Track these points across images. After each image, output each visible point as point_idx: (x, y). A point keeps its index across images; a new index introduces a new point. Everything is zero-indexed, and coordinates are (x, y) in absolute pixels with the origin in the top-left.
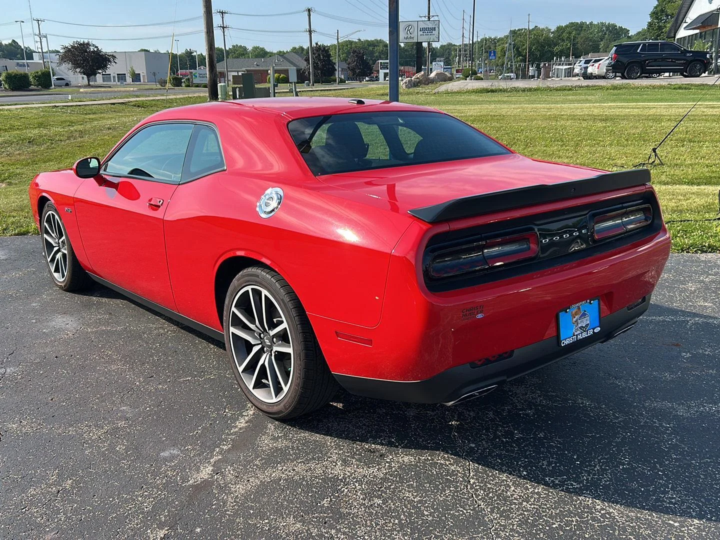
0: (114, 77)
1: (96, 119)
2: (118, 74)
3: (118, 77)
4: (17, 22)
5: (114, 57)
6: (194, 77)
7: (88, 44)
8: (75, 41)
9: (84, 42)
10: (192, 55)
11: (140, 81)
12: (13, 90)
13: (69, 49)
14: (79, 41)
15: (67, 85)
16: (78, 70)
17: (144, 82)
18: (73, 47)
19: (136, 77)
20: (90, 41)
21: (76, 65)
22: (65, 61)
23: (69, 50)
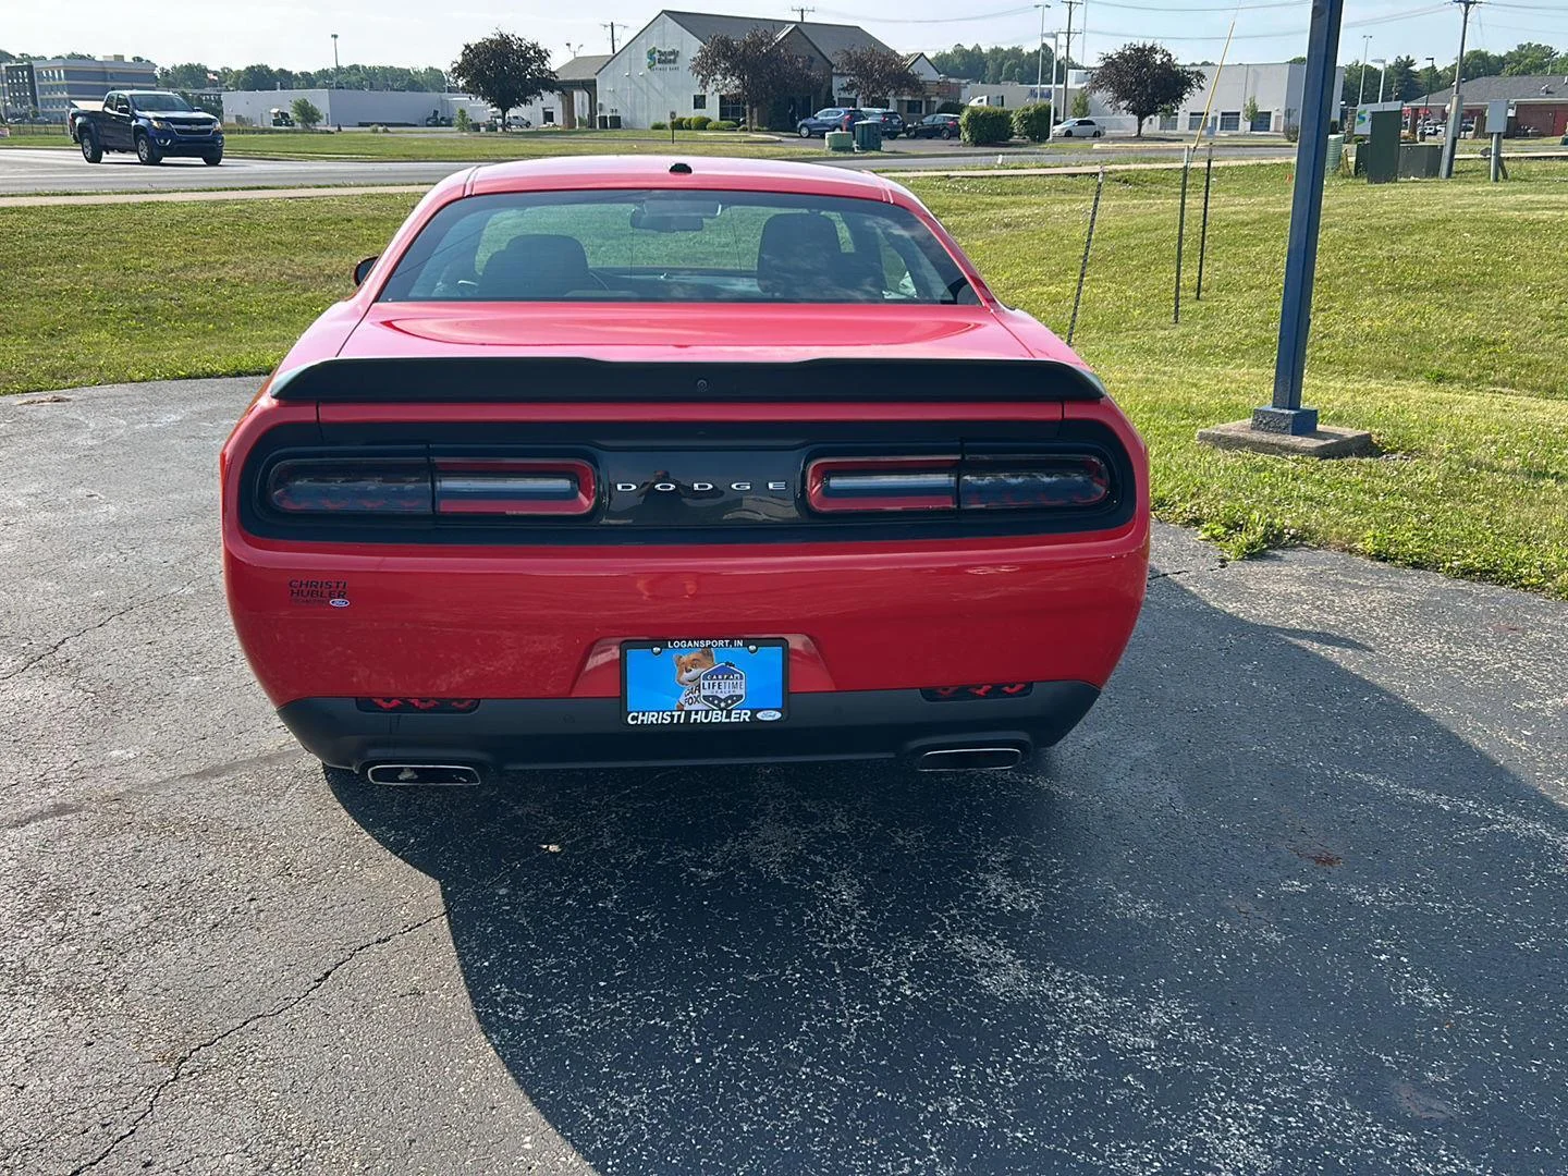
0: (1215, 119)
1: (992, 205)
2: (1223, 114)
3: (1222, 119)
4: (1037, 6)
5: (1200, 76)
6: (1357, 120)
7: (1153, 50)
8: (1128, 43)
9: (1144, 46)
10: (1411, 71)
11: (1267, 128)
12: (977, 144)
13: (1114, 60)
14: (1135, 43)
15: (1097, 135)
16: (1123, 104)
17: (1276, 131)
18: (1121, 56)
19: (1260, 121)
20: (1158, 42)
21: (1123, 93)
22: (1101, 86)
23: (1113, 63)
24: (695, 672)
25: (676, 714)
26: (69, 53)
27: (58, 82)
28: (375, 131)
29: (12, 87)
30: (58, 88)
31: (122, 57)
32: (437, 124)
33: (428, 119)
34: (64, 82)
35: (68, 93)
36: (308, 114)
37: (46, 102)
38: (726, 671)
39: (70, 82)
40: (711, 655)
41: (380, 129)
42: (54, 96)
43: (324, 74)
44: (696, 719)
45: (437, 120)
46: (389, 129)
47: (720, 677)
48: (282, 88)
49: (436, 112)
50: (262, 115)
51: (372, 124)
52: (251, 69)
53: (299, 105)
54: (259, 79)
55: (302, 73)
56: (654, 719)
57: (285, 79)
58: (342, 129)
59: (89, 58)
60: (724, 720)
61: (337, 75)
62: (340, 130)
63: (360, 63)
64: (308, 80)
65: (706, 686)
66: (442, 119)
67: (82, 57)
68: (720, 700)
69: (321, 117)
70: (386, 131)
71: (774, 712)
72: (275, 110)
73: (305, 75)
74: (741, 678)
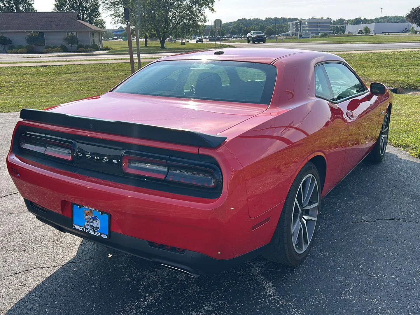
24: (88, 216)
25: (83, 228)
26: (312, 18)
27: (306, 25)
28: (385, 35)
29: (296, 27)
30: (306, 27)
31: (323, 18)
32: (406, 32)
33: (403, 31)
34: (308, 25)
35: (309, 28)
36: (367, 30)
37: (303, 30)
38: (95, 218)
39: (309, 25)
40: (92, 212)
41: (387, 34)
42: (305, 29)
43: (377, 19)
44: (87, 231)
45: (406, 31)
46: (389, 34)
47: (94, 220)
48: (362, 24)
49: (406, 28)
50: (355, 31)
51: (385, 33)
52: (356, 19)
53: (365, 28)
54: (358, 21)
55: (370, 19)
56: (78, 228)
57: (365, 21)
58: (376, 34)
59: (316, 19)
60: (94, 234)
61: (380, 19)
62: (375, 35)
63: (387, 15)
64: (372, 21)
65: (91, 222)
66: (408, 30)
67: (314, 19)
68: (94, 227)
69: (371, 31)
70: (388, 34)
71: (106, 236)
72: (359, 30)
73: (371, 20)
74: (99, 222)
